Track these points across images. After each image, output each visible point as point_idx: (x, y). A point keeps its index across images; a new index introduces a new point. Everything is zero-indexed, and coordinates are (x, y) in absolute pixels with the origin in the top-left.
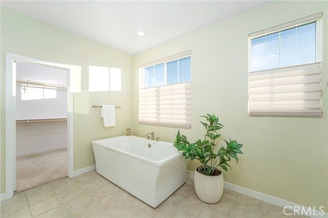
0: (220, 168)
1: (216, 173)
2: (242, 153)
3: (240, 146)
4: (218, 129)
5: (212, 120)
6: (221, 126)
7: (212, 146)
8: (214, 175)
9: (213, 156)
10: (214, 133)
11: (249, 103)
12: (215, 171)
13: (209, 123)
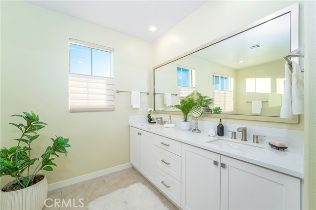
0: (42, 172)
1: (37, 179)
2: (70, 146)
3: (67, 140)
4: (39, 129)
5: (30, 119)
6: (44, 125)
7: (27, 152)
8: (35, 182)
9: (30, 162)
10: (32, 134)
11: (70, 101)
12: (35, 178)
13: (25, 123)
